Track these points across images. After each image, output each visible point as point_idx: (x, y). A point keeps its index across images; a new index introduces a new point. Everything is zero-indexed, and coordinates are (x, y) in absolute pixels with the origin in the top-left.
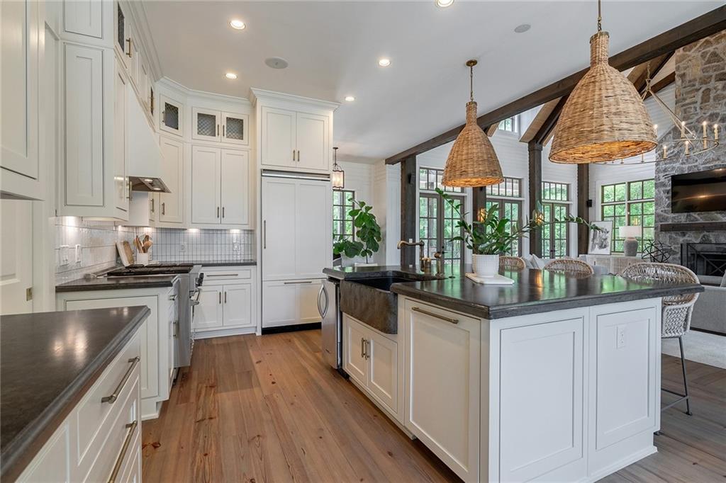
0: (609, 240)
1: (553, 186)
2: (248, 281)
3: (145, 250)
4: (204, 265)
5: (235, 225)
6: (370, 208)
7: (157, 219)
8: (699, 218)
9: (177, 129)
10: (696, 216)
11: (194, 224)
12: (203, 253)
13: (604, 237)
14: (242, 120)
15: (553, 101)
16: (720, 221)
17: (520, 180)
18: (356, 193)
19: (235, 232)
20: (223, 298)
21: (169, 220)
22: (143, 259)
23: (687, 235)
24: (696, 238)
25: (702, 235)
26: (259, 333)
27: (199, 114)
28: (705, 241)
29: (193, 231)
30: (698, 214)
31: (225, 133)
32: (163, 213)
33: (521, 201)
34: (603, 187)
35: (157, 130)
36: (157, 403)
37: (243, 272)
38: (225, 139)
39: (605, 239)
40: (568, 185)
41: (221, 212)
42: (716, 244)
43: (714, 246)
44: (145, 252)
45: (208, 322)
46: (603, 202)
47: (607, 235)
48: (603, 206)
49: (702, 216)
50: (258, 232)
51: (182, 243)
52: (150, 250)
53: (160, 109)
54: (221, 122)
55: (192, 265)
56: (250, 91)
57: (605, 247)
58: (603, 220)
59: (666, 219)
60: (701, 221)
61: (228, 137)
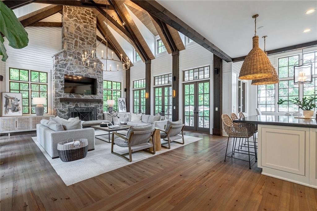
0: (20, 106)
8: (74, 96)
10: (73, 95)
13: (16, 104)
16: (81, 98)
23: (70, 104)
24: (73, 105)
25: (75, 104)
28: (77, 106)
30: (74, 95)
34: (10, 68)
39: (17, 105)
42: (80, 108)
43: (80, 109)
46: (10, 79)
47: (18, 102)
48: (10, 82)
49: (75, 95)
57: (18, 110)
59: (61, 95)
60: (75, 98)
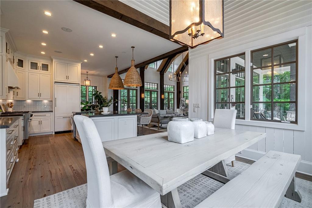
1: (169, 86)
2: (50, 117)
3: (11, 107)
4: (33, 112)
5: (46, 99)
6: (100, 93)
7: (15, 97)
9: (23, 67)
11: (29, 99)
12: (33, 108)
14: (48, 65)
15: (165, 59)
17: (157, 84)
18: (97, 87)
19: (46, 101)
20: (40, 123)
21: (19, 98)
22: (10, 110)
26: (54, 134)
27: (31, 62)
29: (29, 101)
31: (41, 69)
32: (17, 95)
33: (157, 91)
34: (183, 87)
35: (15, 68)
36: (18, 146)
37: (48, 114)
38: (41, 71)
39: (184, 104)
40: (174, 86)
41: (39, 95)
44: (11, 108)
45: (34, 130)
46: (183, 92)
47: (184, 102)
48: (183, 93)
50: (53, 101)
51: (24, 105)
52: (13, 107)
53: (16, 61)
54: (40, 65)
55: (29, 112)
56: (50, 57)
58: (183, 98)
61: (42, 70)
